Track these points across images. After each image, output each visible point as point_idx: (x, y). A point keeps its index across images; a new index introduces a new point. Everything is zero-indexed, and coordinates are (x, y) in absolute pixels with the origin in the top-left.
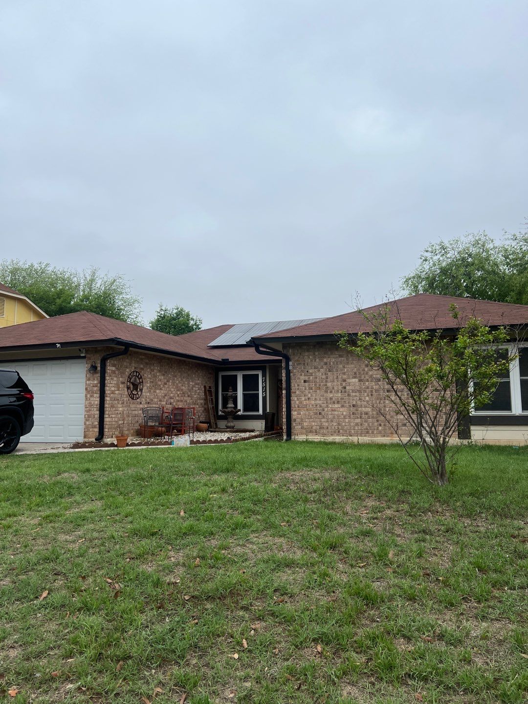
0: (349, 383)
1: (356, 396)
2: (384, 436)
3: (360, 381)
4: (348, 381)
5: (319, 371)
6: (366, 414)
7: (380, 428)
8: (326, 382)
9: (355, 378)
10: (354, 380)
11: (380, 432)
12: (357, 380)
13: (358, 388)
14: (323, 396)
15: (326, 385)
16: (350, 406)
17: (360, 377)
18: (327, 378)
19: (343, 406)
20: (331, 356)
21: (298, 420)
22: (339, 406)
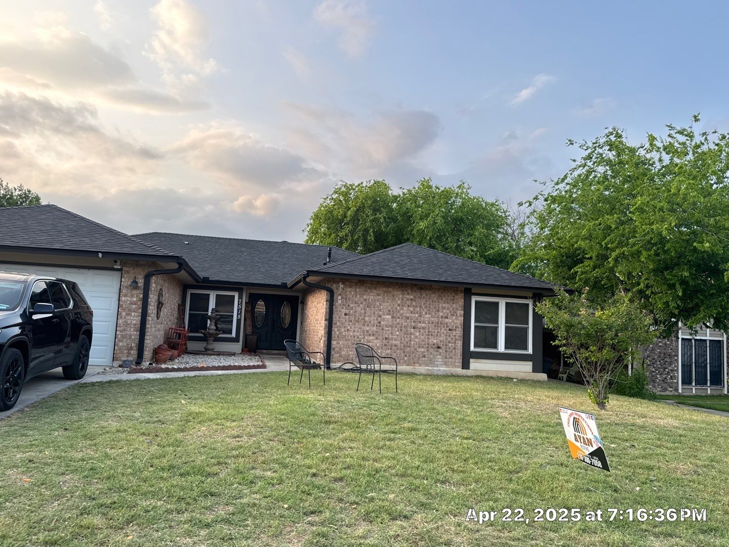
0: (384, 319)
1: (389, 330)
2: (408, 365)
3: (393, 317)
4: (383, 317)
5: (359, 306)
6: (396, 346)
7: (406, 358)
8: (364, 316)
9: (389, 314)
10: (388, 317)
11: (405, 362)
12: (390, 317)
13: (390, 323)
14: (361, 328)
15: (364, 319)
16: (383, 339)
17: (393, 314)
18: (365, 313)
19: (377, 338)
20: (370, 294)
21: (337, 349)
22: (374, 338)
